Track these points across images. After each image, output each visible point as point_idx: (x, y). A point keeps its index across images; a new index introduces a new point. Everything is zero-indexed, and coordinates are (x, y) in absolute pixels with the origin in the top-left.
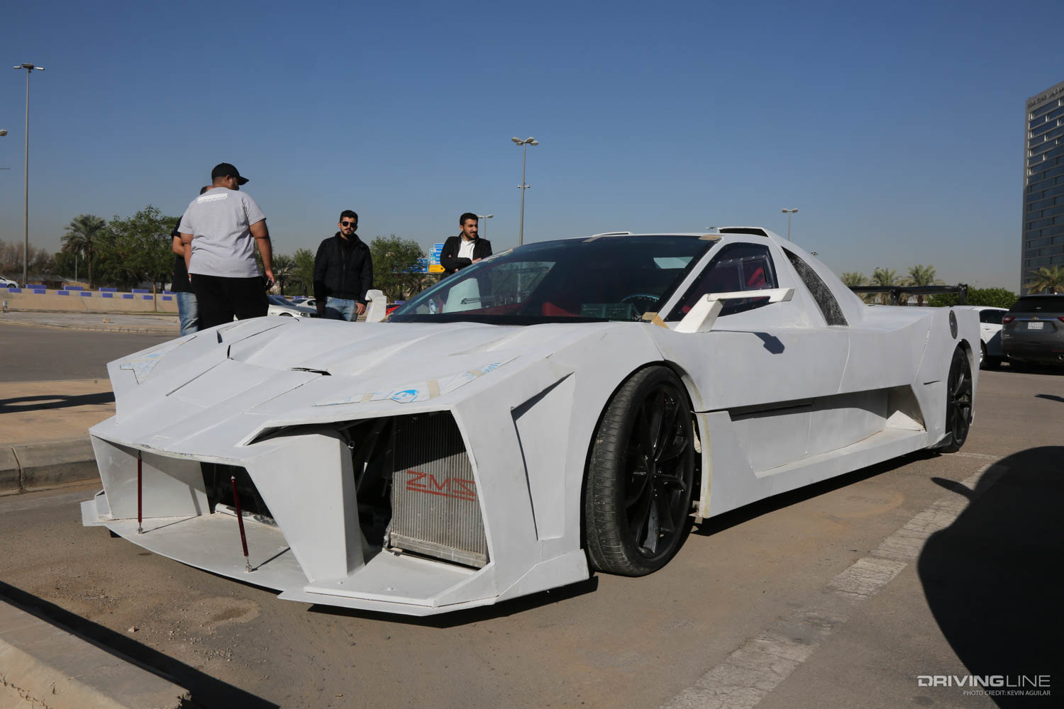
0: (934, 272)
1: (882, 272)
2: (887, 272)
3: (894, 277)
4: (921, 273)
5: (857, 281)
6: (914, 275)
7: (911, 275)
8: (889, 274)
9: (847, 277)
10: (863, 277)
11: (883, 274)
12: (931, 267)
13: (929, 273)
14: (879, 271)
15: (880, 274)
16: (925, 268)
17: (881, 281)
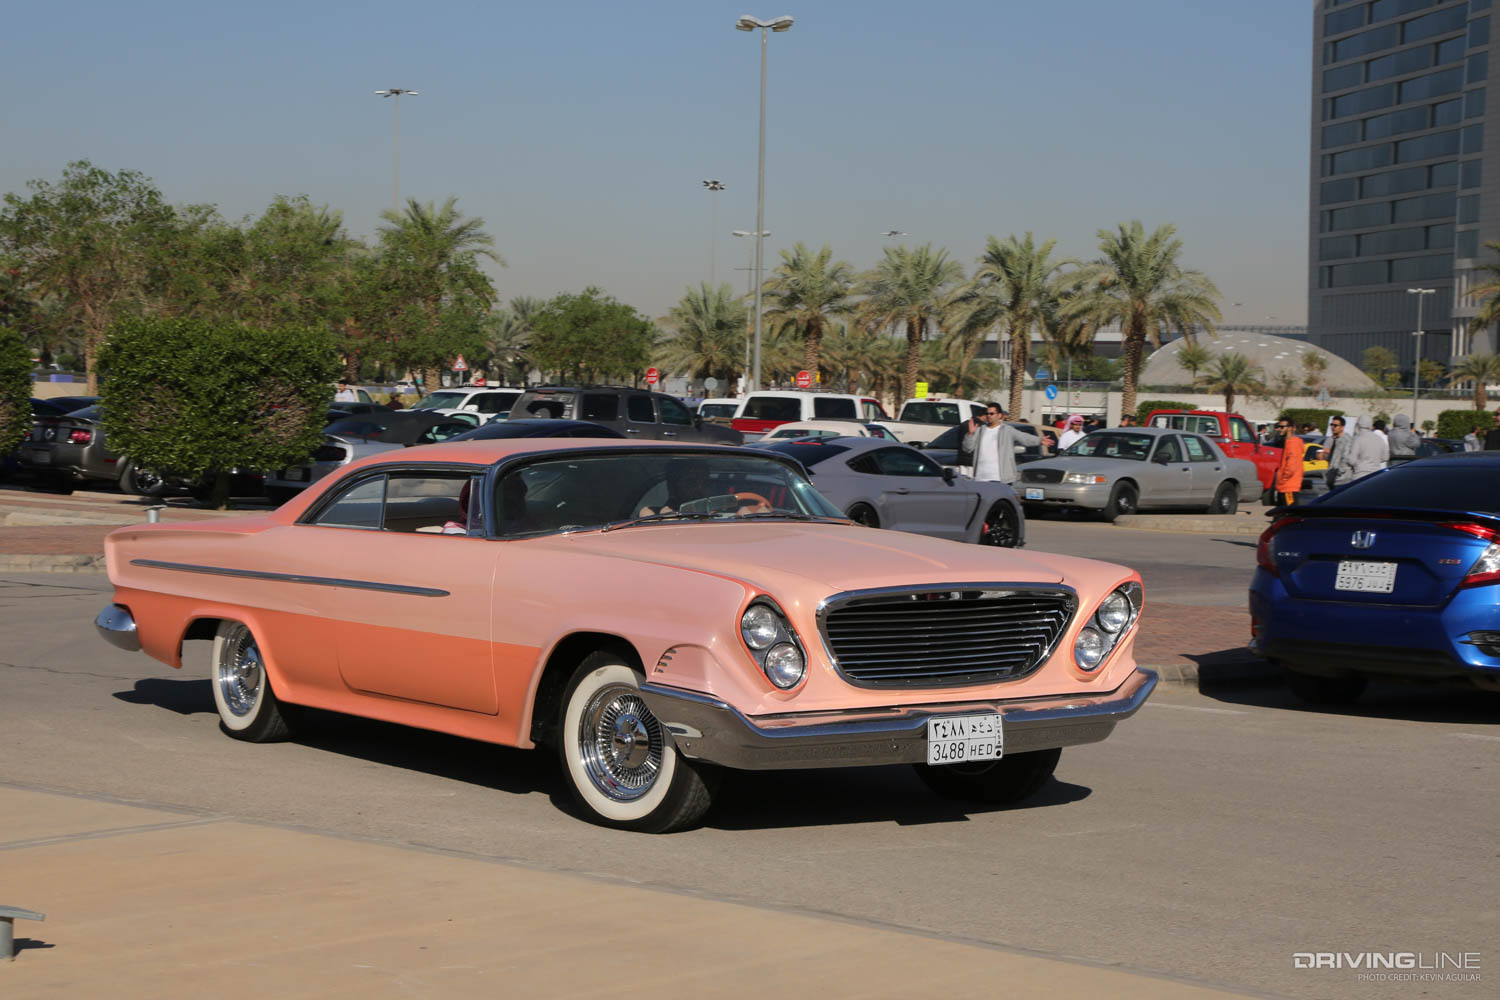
0: (1176, 245)
1: (1011, 247)
2: (1029, 245)
3: (1046, 263)
4: (1138, 248)
5: (928, 275)
6: (1116, 256)
7: (1106, 257)
8: (1037, 249)
9: (897, 261)
10: (948, 261)
11: (1016, 251)
12: (1169, 230)
13: (1161, 250)
14: (1004, 242)
15: (1009, 253)
16: (1147, 235)
17: (1009, 274)
